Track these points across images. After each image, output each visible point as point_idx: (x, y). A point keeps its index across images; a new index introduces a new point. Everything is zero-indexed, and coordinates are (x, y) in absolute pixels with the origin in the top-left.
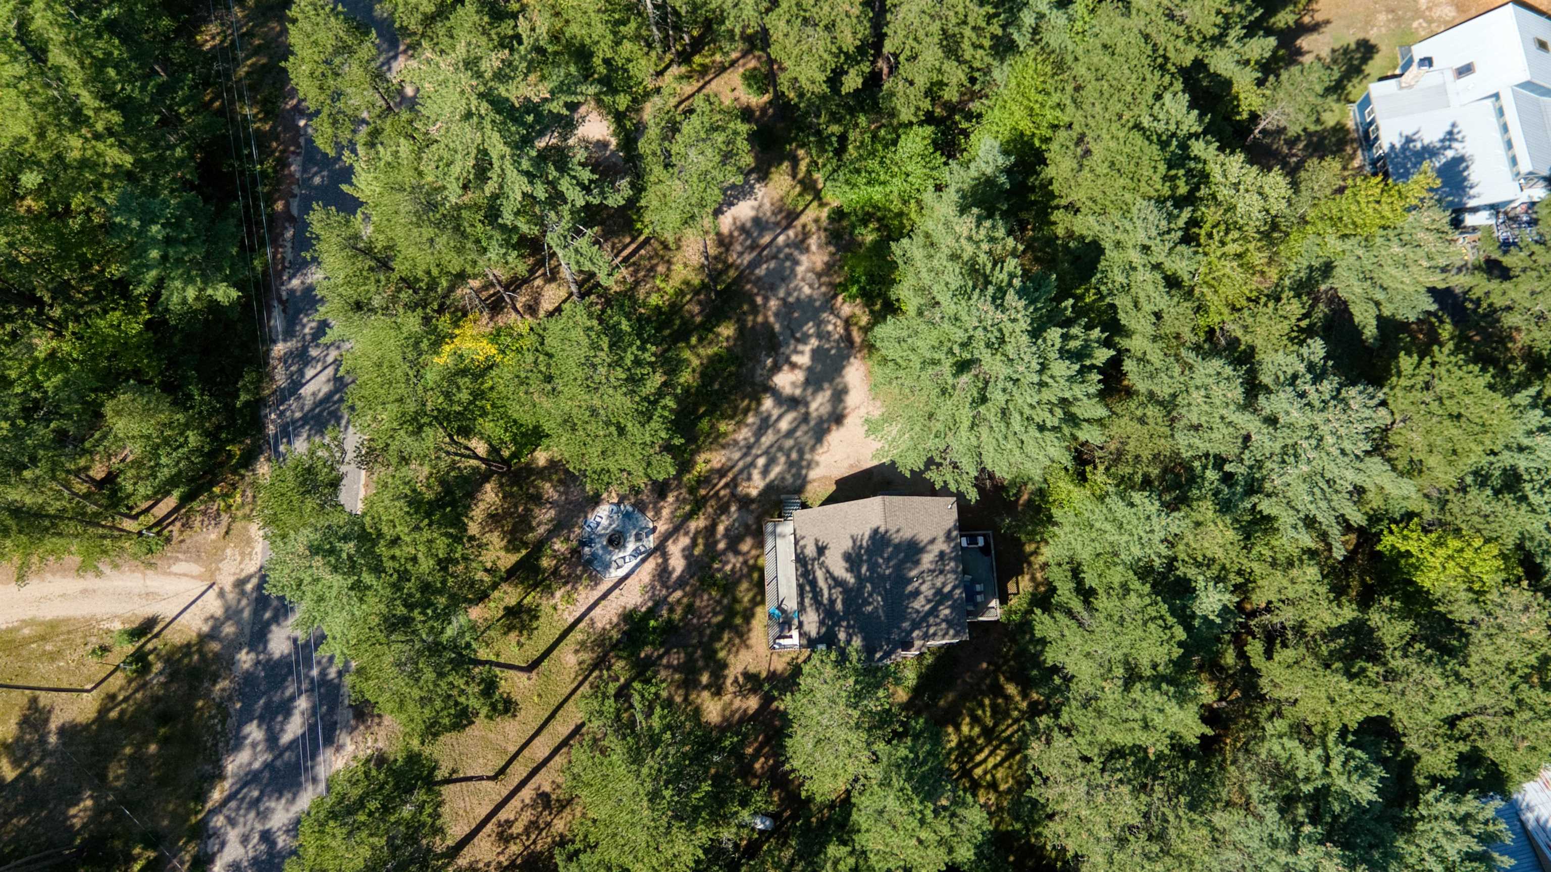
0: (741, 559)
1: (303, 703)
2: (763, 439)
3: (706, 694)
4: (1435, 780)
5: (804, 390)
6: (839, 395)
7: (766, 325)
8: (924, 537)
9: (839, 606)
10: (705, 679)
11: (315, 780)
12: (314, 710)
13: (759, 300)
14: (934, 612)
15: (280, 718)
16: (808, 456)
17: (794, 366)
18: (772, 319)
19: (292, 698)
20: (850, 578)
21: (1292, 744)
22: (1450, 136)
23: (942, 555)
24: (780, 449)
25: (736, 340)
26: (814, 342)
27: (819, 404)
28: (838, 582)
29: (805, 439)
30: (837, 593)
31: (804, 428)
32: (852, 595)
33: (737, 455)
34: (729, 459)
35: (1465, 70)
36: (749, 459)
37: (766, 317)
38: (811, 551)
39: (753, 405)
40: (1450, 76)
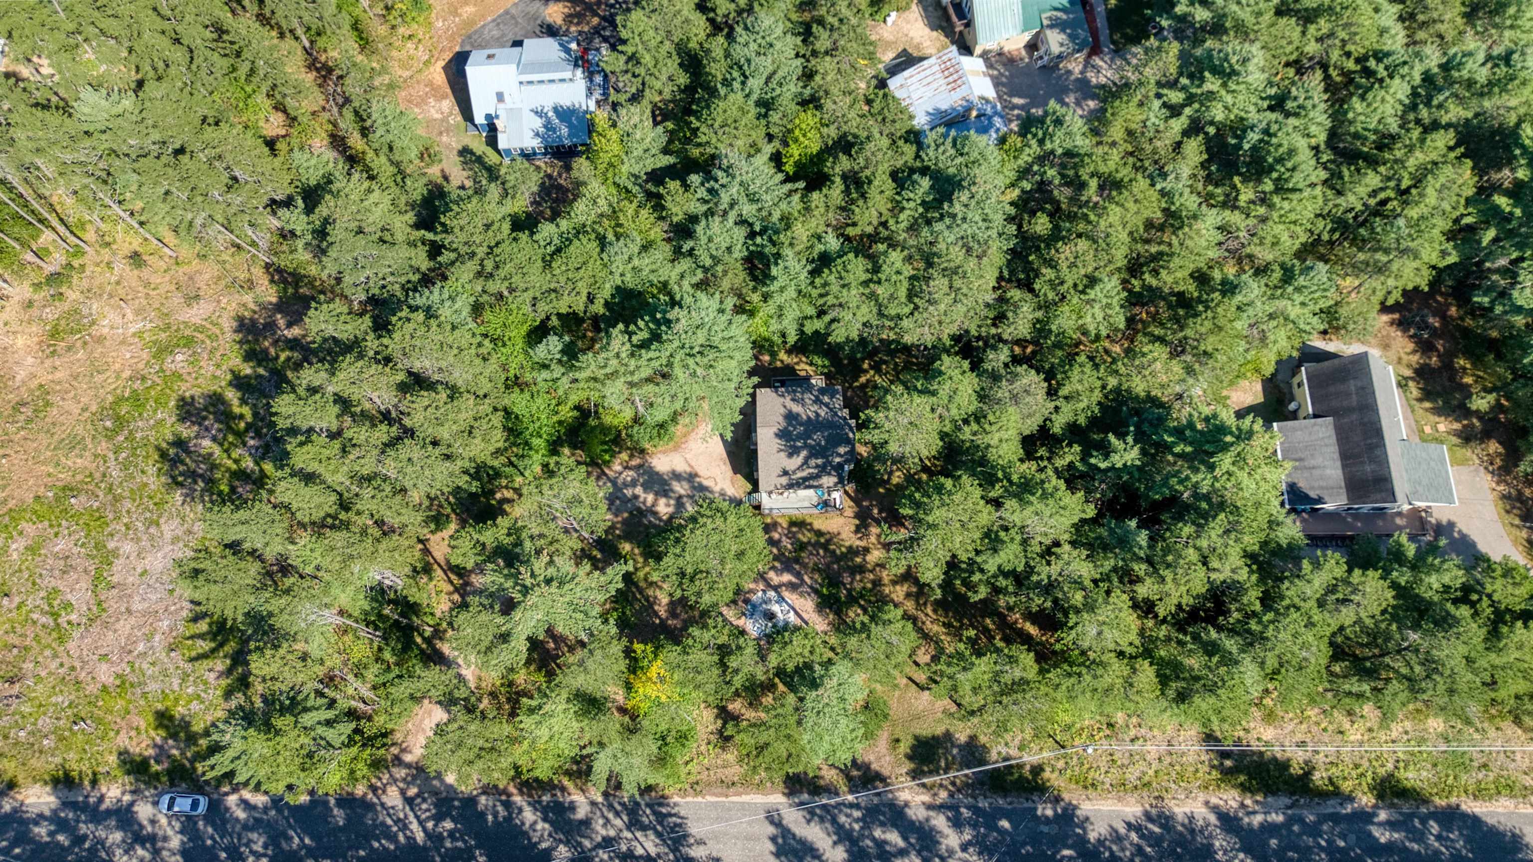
1: (878, 833)
3: (868, 560)
4: (917, 156)
5: (671, 498)
6: (677, 476)
7: (623, 522)
8: (782, 411)
9: (820, 461)
10: (858, 560)
11: (928, 820)
12: (882, 824)
14: (827, 405)
15: (888, 848)
17: (654, 504)
18: (620, 518)
19: (874, 839)
20: (804, 453)
21: (902, 217)
22: (539, 113)
23: (793, 400)
25: (632, 541)
26: (639, 490)
27: (680, 488)
28: (805, 462)
30: (813, 462)
31: (696, 498)
32: (814, 453)
35: (500, 97)
37: (617, 523)
38: (784, 480)
40: (501, 106)
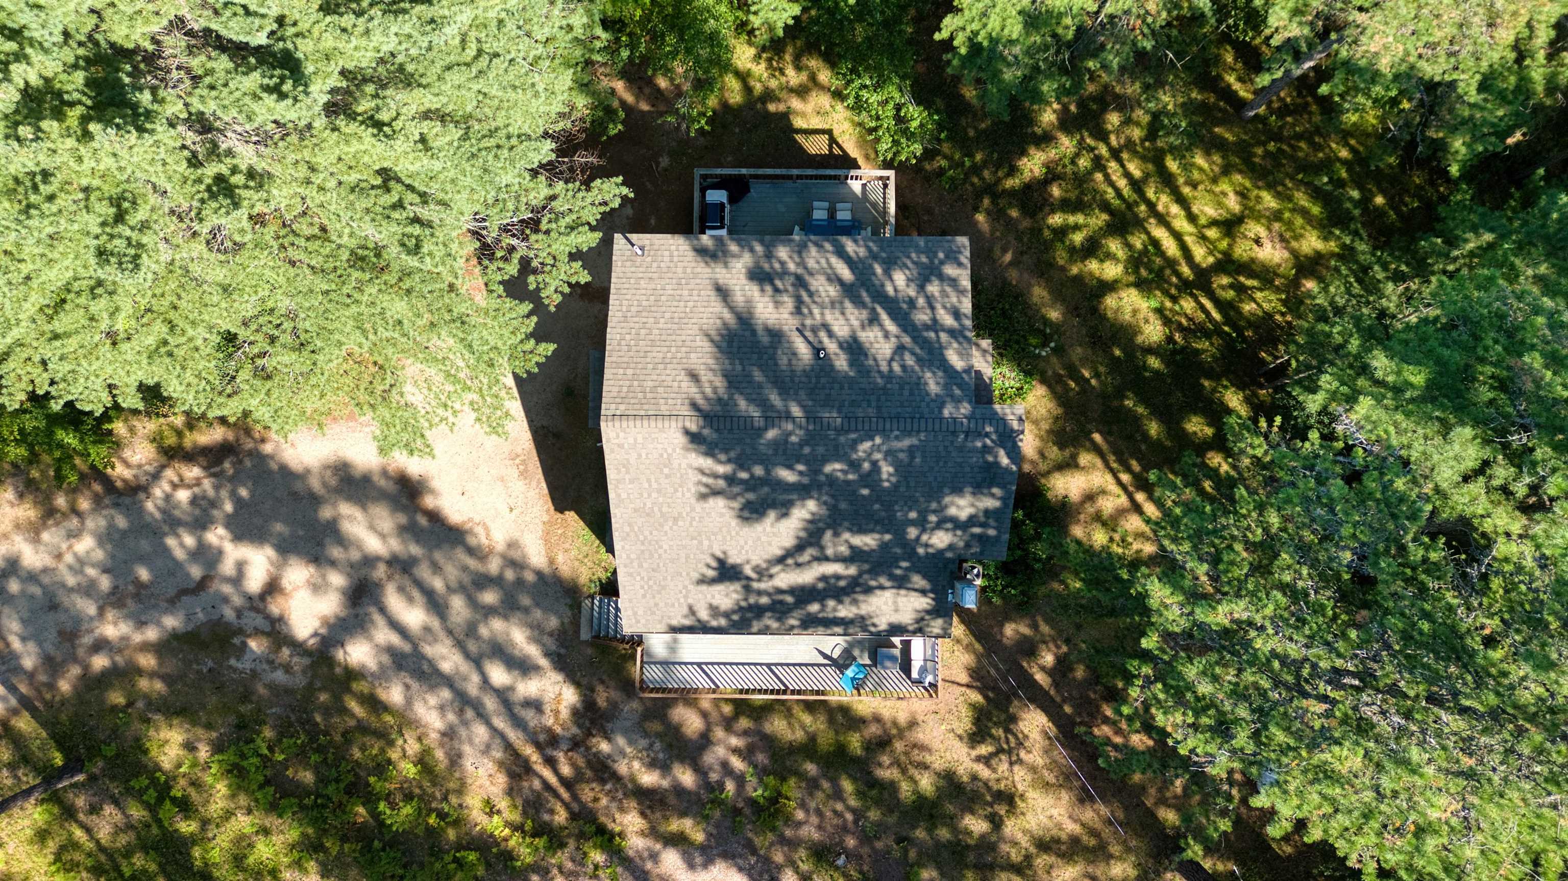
0: (719, 733)
2: (446, 667)
3: (1011, 827)
5: (333, 563)
7: (160, 648)
8: (710, 316)
13: (100, 662)
16: (494, 566)
17: (273, 587)
18: (152, 634)
20: (805, 510)
23: (759, 276)
24: (471, 630)
25: (194, 723)
28: (810, 539)
29: (452, 572)
31: (424, 572)
32: (846, 509)
33: (480, 732)
34: (486, 750)
36: (490, 703)
37: (145, 647)
38: (725, 597)
39: (360, 686)
